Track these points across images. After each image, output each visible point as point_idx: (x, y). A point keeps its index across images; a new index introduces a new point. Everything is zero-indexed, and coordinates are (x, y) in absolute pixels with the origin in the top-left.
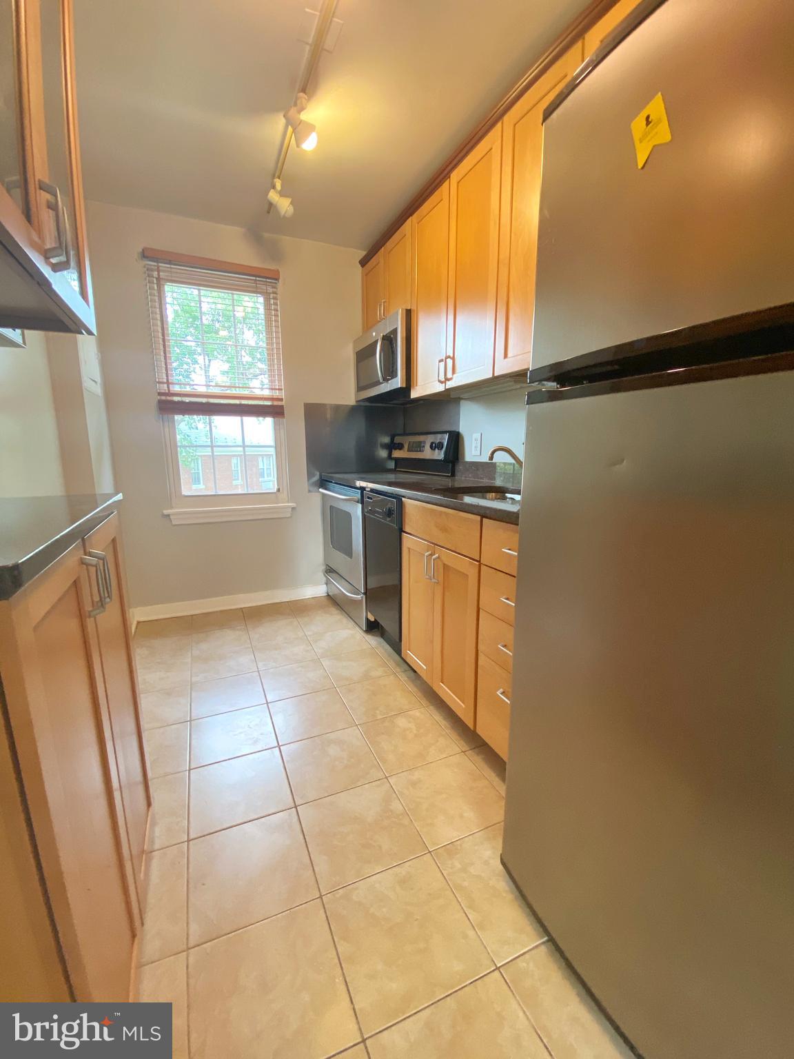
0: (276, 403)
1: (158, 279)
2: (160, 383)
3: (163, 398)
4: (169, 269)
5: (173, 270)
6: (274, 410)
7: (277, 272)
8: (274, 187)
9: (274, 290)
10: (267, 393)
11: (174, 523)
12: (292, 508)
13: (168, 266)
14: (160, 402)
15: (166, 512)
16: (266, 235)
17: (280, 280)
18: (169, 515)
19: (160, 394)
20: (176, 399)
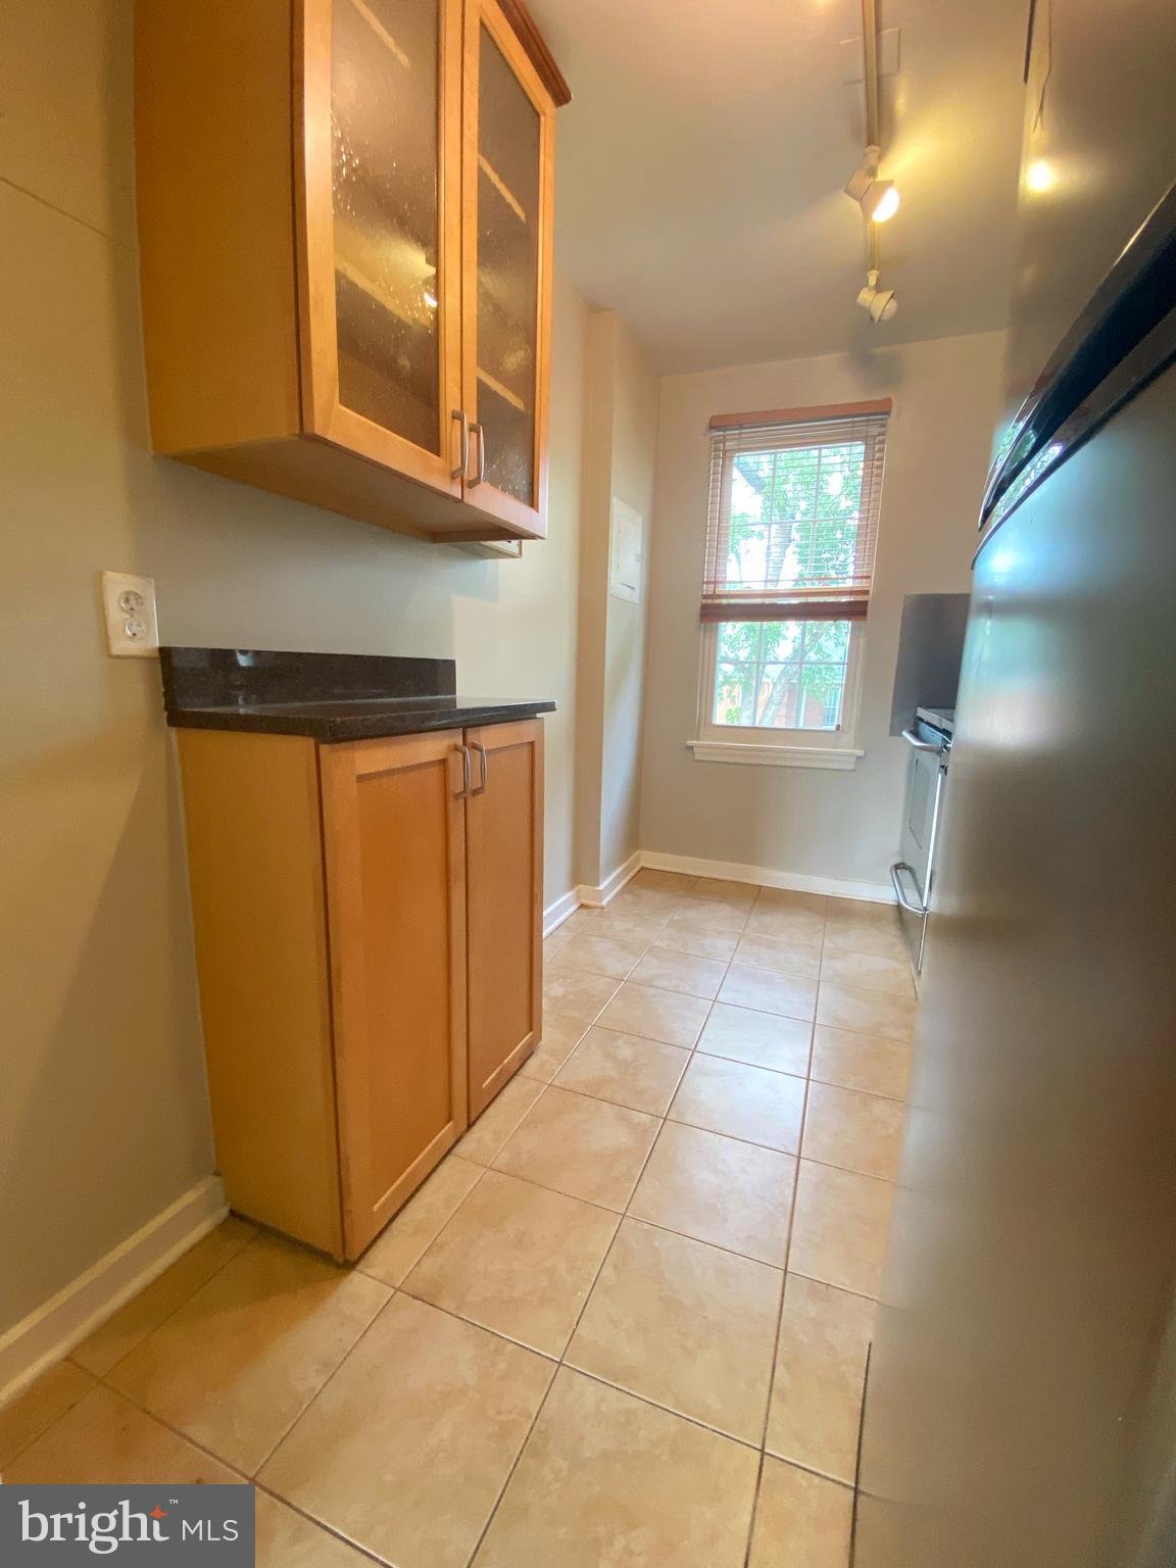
0: (860, 598)
1: (725, 452)
2: (708, 583)
3: (709, 601)
4: (737, 436)
5: (744, 436)
6: (854, 610)
7: (888, 401)
8: (866, 284)
9: (882, 430)
10: (849, 584)
11: (698, 757)
12: (858, 758)
13: (737, 432)
14: (704, 607)
15: (690, 743)
16: (879, 351)
17: (892, 414)
18: (692, 748)
19: (705, 597)
20: (724, 601)
